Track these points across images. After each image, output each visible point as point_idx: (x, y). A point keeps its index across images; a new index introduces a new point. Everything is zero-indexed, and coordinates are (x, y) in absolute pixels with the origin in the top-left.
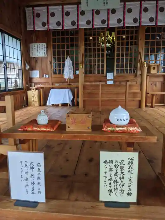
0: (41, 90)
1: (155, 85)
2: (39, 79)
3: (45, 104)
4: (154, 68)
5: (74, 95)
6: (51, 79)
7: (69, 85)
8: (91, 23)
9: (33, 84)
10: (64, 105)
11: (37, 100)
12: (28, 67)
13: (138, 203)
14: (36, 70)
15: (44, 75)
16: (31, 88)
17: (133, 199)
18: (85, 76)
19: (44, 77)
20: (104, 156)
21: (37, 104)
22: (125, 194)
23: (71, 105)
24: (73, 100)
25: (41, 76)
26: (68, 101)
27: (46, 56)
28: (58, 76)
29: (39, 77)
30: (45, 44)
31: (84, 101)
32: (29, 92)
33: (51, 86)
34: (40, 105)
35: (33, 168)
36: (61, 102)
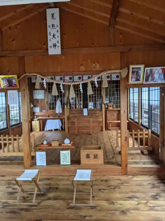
0: (41, 121)
1: (114, 115)
2: (39, 113)
3: (43, 130)
4: (110, 106)
5: (62, 124)
6: (48, 113)
7: (59, 117)
8: (72, 79)
9: (35, 117)
10: (56, 130)
11: (38, 127)
12: (32, 106)
13: (71, 164)
14: (37, 107)
15: (43, 110)
16: (34, 119)
17: (69, 163)
18: (70, 111)
19: (43, 111)
20: (62, 152)
21: (38, 130)
22: (67, 162)
23: (61, 130)
24: (62, 127)
25: (41, 111)
26: (58, 127)
27: (44, 98)
28: (52, 111)
29: (40, 112)
30: (44, 91)
31: (68, 128)
32: (33, 122)
33: (48, 118)
34: (40, 130)
35: (43, 156)
36: (54, 128)
